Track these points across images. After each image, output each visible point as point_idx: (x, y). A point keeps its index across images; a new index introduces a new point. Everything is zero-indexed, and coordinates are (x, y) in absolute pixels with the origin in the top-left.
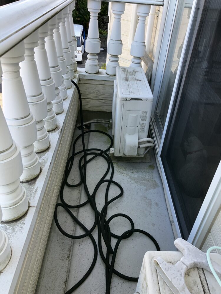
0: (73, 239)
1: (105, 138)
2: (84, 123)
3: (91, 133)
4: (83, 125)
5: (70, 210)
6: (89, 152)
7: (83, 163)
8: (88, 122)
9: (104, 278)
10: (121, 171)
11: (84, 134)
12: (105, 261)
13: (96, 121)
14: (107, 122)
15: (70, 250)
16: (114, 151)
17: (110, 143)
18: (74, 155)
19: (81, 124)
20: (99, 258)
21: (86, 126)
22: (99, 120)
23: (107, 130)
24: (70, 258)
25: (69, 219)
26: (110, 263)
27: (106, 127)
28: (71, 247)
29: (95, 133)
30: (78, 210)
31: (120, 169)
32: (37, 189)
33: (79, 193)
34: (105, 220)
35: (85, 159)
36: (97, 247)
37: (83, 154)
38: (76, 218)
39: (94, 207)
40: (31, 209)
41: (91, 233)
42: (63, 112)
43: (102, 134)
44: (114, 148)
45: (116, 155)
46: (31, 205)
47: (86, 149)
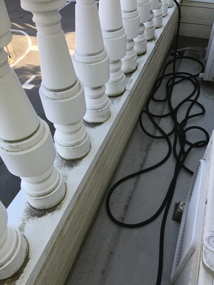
0: (152, 138)
1: (197, 65)
2: (178, 50)
3: (183, 59)
4: (176, 52)
5: (153, 118)
6: (178, 75)
7: (171, 83)
8: (182, 49)
9: (174, 170)
10: (207, 95)
11: (177, 59)
12: (177, 158)
13: (190, 49)
14: (201, 50)
15: (148, 146)
16: (203, 76)
17: (201, 70)
18: (164, 76)
19: (174, 51)
20: (172, 156)
21: (179, 52)
22: (193, 47)
23: (200, 57)
24: (147, 151)
25: (151, 124)
26: (181, 160)
27: (199, 55)
28: (149, 144)
29: (187, 60)
30: (160, 119)
31: (206, 93)
32: (132, 80)
33: (163, 107)
34: (183, 129)
35: (174, 80)
36: (171, 148)
37: (172, 76)
38: (157, 124)
39: (174, 119)
40: (126, 92)
41: (169, 137)
42: (161, 27)
43: (195, 61)
44: (204, 73)
45: (204, 80)
46: (126, 89)
47: (176, 72)
